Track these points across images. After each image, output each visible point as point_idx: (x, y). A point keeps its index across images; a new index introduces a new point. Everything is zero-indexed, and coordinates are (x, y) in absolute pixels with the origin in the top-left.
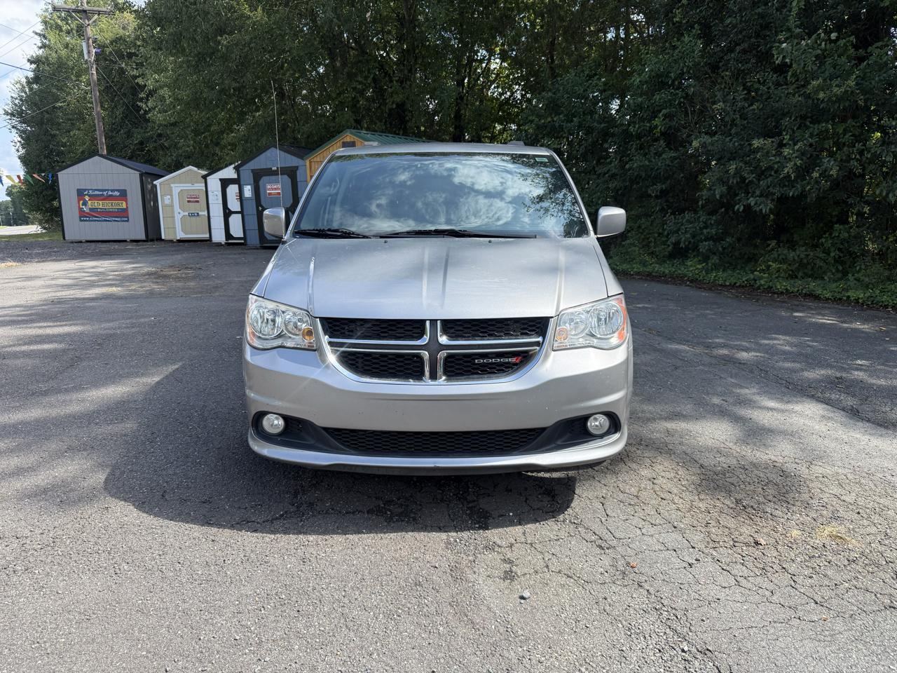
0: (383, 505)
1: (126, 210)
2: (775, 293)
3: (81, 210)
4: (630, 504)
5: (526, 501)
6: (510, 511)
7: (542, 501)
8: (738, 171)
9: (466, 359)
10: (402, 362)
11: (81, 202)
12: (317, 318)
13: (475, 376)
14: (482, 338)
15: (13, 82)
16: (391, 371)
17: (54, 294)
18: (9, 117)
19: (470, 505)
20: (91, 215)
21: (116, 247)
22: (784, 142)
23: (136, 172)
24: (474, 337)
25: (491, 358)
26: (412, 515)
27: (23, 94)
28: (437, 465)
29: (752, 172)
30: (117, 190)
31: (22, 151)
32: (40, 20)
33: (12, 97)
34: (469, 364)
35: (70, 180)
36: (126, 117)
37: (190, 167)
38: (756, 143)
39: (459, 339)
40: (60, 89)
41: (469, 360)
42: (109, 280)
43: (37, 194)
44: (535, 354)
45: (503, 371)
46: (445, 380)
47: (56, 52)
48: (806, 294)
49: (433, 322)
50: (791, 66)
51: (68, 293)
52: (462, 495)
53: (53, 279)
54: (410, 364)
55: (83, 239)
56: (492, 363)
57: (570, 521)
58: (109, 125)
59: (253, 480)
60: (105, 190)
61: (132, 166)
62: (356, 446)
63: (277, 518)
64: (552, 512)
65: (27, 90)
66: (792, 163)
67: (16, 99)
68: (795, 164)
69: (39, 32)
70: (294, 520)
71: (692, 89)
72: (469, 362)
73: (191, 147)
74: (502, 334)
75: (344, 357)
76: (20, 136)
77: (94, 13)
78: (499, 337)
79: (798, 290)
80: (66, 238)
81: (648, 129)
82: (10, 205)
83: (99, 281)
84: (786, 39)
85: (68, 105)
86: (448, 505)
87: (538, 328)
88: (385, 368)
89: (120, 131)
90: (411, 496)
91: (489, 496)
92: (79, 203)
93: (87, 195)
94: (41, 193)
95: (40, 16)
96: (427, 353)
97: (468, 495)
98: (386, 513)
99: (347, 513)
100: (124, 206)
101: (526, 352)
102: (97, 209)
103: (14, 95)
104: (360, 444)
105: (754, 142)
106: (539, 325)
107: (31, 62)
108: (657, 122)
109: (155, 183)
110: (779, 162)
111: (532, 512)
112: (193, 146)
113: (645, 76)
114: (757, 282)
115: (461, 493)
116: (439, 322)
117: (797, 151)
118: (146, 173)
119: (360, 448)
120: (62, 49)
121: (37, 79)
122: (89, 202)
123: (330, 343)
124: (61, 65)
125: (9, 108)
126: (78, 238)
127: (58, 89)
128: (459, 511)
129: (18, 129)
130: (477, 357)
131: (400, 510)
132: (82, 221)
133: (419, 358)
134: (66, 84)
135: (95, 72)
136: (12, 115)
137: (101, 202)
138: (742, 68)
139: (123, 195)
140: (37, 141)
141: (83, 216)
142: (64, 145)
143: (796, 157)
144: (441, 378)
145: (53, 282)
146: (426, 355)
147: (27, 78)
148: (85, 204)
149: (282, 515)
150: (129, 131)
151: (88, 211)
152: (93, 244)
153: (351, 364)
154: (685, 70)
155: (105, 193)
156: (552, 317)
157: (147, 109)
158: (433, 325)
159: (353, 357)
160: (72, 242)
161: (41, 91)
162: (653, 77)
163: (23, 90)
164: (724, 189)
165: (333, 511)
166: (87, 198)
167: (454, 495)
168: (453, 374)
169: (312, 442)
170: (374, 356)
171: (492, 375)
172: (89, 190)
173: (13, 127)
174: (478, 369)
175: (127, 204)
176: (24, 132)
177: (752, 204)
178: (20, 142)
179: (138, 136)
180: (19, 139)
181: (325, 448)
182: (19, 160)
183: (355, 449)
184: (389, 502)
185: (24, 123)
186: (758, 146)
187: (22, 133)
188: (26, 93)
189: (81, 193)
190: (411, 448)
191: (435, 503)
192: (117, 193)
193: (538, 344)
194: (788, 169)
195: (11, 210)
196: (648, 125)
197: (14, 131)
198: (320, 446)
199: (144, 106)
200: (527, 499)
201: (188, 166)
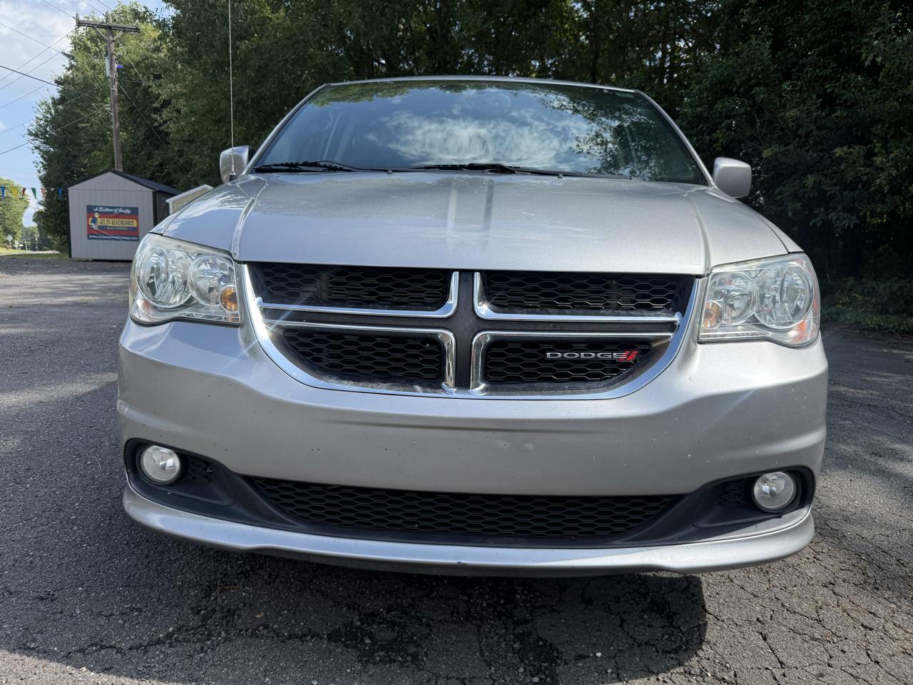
0: (358, 624)
1: (136, 229)
2: (864, 329)
3: (89, 227)
4: (814, 639)
5: (621, 626)
6: (595, 646)
7: (650, 626)
8: (817, 185)
9: (528, 351)
10: (402, 351)
11: (91, 219)
12: (244, 262)
13: (545, 385)
14: (562, 310)
15: (39, 103)
16: (379, 368)
17: (20, 301)
18: (32, 137)
19: (520, 630)
20: (100, 233)
21: (122, 266)
22: (876, 151)
23: (149, 190)
24: (545, 307)
25: (579, 351)
26: (412, 649)
27: (49, 115)
28: (464, 561)
29: (835, 185)
30: (128, 208)
31: (43, 173)
32: (70, 41)
33: (37, 118)
34: (533, 360)
35: (80, 196)
36: (148, 138)
37: (206, 186)
38: (838, 152)
39: (516, 309)
40: (83, 109)
41: (534, 351)
42: (93, 290)
43: (55, 215)
44: (665, 346)
45: (601, 377)
46: (483, 391)
47: (83, 73)
48: (903, 331)
49: (466, 274)
50: (883, 66)
51: (36, 300)
52: (503, 605)
53: (30, 288)
54: (417, 356)
55: (90, 257)
56: (579, 361)
57: (714, 675)
58: (130, 146)
59: (147, 557)
60: (116, 208)
61: (145, 184)
62: (306, 515)
63: (159, 642)
64: (676, 651)
65: (53, 112)
66: (886, 173)
67: (41, 120)
68: (890, 174)
69: (66, 52)
70: (189, 648)
71: (761, 96)
72: (534, 356)
73: (207, 165)
74: (600, 305)
75: (290, 339)
76: (42, 157)
77: (119, 29)
78: (595, 310)
79: (894, 327)
80: (73, 256)
81: (707, 142)
82: (36, 231)
83: (81, 291)
84: (878, 35)
85: (91, 126)
86: (479, 627)
87: (670, 297)
88: (369, 363)
89: (141, 152)
90: (412, 605)
91: (553, 611)
92: (88, 220)
93: (97, 212)
94: (60, 214)
95: (71, 37)
96: (451, 335)
97: (515, 608)
98: (362, 642)
99: (290, 637)
100: (135, 225)
101: (646, 342)
102: (107, 226)
103: (38, 116)
104: (314, 512)
105: (836, 150)
106: (671, 292)
107: (58, 82)
108: (718, 134)
109: (167, 201)
110: (869, 173)
111: (637, 650)
112: (209, 163)
113: (707, 83)
114: (841, 316)
115: (502, 601)
116: (477, 277)
117: (892, 160)
118: (160, 191)
119: (314, 519)
120: (88, 70)
121: (62, 100)
122: (99, 220)
123: (265, 311)
124: (87, 85)
125: (33, 129)
126: (85, 256)
127: (81, 110)
128: (498, 643)
129: (41, 150)
130: (551, 346)
131: (389, 635)
132: (89, 238)
133: (436, 346)
134: (91, 105)
135: (116, 89)
136: (36, 135)
137: (111, 220)
138: (820, 74)
139: (134, 213)
140: (58, 162)
141: (91, 233)
142: (85, 166)
143: (891, 166)
144: (477, 386)
145: (30, 291)
146: (449, 338)
147: (53, 98)
148: (94, 221)
149: (169, 636)
150: (150, 152)
151: (97, 229)
152: (99, 263)
153: (302, 353)
154: (752, 76)
155: (116, 211)
156: (699, 277)
157: (162, 121)
158: (466, 280)
159: (308, 340)
160: (79, 261)
161: (64, 110)
162: (716, 84)
163: (49, 111)
164: (798, 205)
165: (265, 632)
166: (97, 215)
167: (489, 605)
168: (501, 378)
169: (226, 502)
170: (348, 338)
171: (578, 385)
172: (99, 207)
173: (36, 148)
174: (551, 370)
175: (138, 223)
176: (46, 152)
177: (834, 219)
178: (42, 163)
179: (159, 158)
180: (42, 160)
181: (249, 515)
182: (40, 181)
183: (304, 520)
184: (370, 617)
185: (47, 144)
186: (840, 156)
187: (45, 154)
188: (51, 114)
189: (90, 210)
190: (414, 523)
191: (456, 622)
192: (128, 211)
193: (671, 326)
194: (882, 179)
195: (37, 236)
196: (708, 138)
197: (37, 151)
198: (240, 510)
199: (159, 118)
200: (623, 621)
201: (203, 184)
